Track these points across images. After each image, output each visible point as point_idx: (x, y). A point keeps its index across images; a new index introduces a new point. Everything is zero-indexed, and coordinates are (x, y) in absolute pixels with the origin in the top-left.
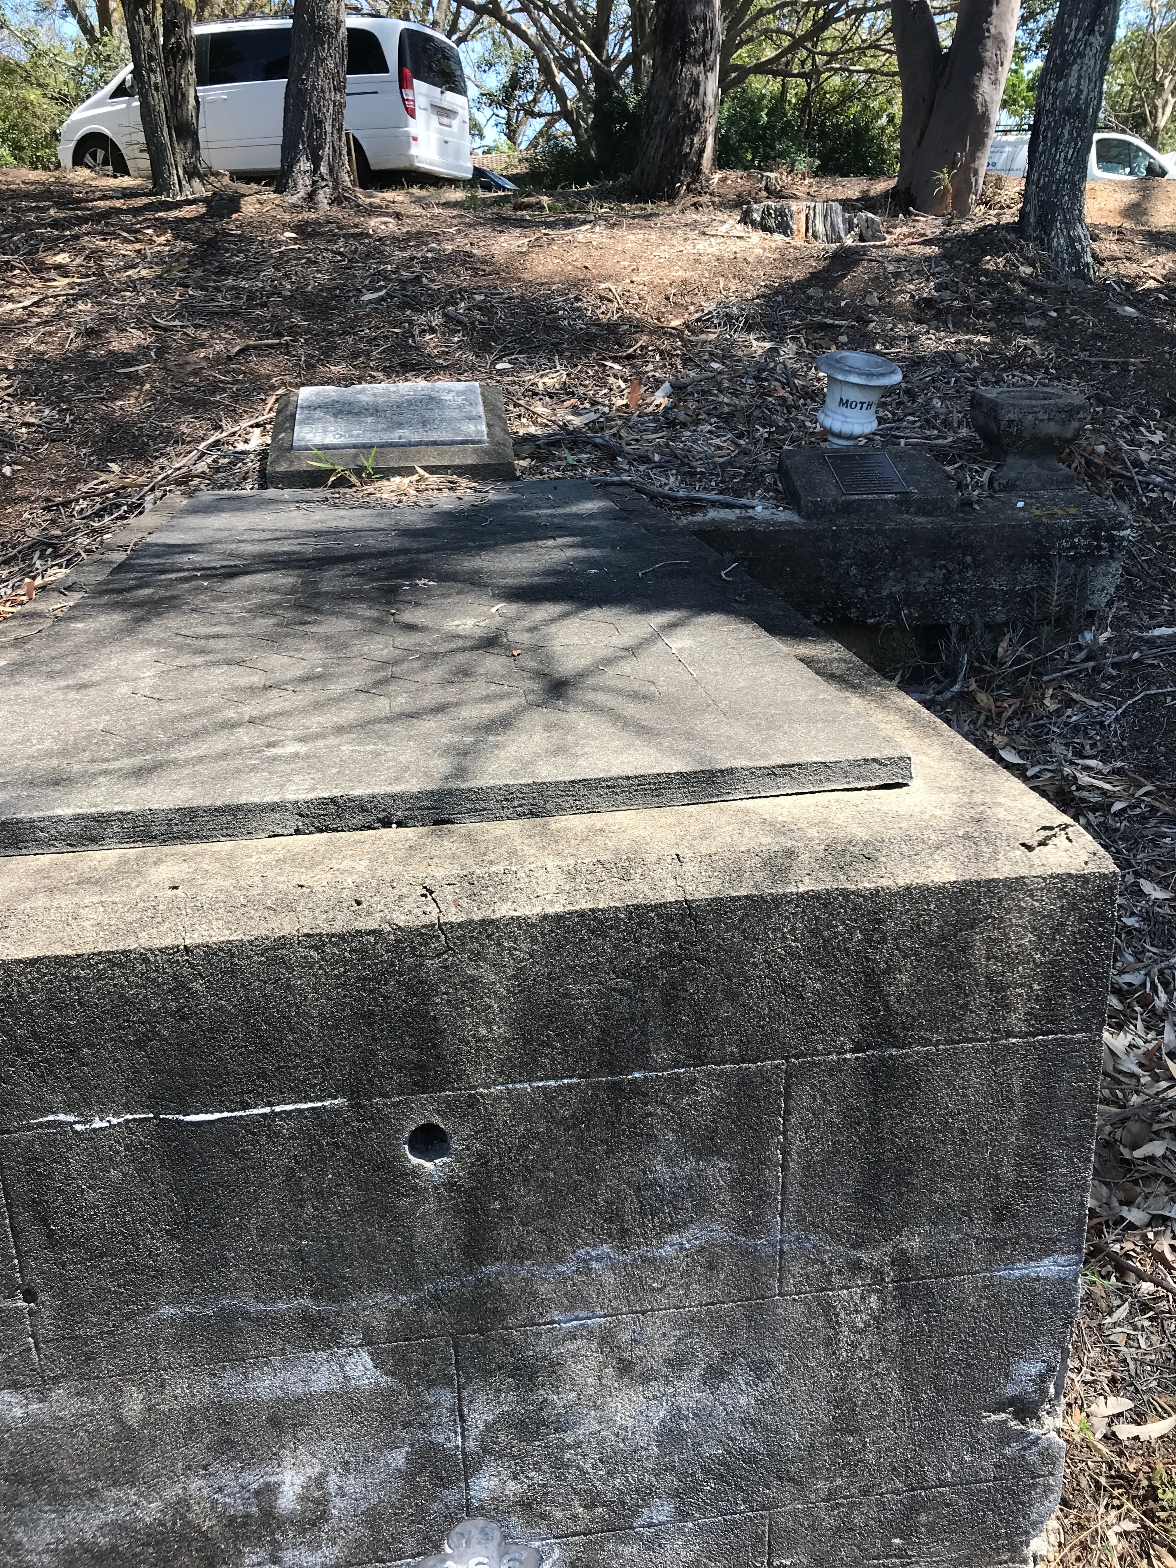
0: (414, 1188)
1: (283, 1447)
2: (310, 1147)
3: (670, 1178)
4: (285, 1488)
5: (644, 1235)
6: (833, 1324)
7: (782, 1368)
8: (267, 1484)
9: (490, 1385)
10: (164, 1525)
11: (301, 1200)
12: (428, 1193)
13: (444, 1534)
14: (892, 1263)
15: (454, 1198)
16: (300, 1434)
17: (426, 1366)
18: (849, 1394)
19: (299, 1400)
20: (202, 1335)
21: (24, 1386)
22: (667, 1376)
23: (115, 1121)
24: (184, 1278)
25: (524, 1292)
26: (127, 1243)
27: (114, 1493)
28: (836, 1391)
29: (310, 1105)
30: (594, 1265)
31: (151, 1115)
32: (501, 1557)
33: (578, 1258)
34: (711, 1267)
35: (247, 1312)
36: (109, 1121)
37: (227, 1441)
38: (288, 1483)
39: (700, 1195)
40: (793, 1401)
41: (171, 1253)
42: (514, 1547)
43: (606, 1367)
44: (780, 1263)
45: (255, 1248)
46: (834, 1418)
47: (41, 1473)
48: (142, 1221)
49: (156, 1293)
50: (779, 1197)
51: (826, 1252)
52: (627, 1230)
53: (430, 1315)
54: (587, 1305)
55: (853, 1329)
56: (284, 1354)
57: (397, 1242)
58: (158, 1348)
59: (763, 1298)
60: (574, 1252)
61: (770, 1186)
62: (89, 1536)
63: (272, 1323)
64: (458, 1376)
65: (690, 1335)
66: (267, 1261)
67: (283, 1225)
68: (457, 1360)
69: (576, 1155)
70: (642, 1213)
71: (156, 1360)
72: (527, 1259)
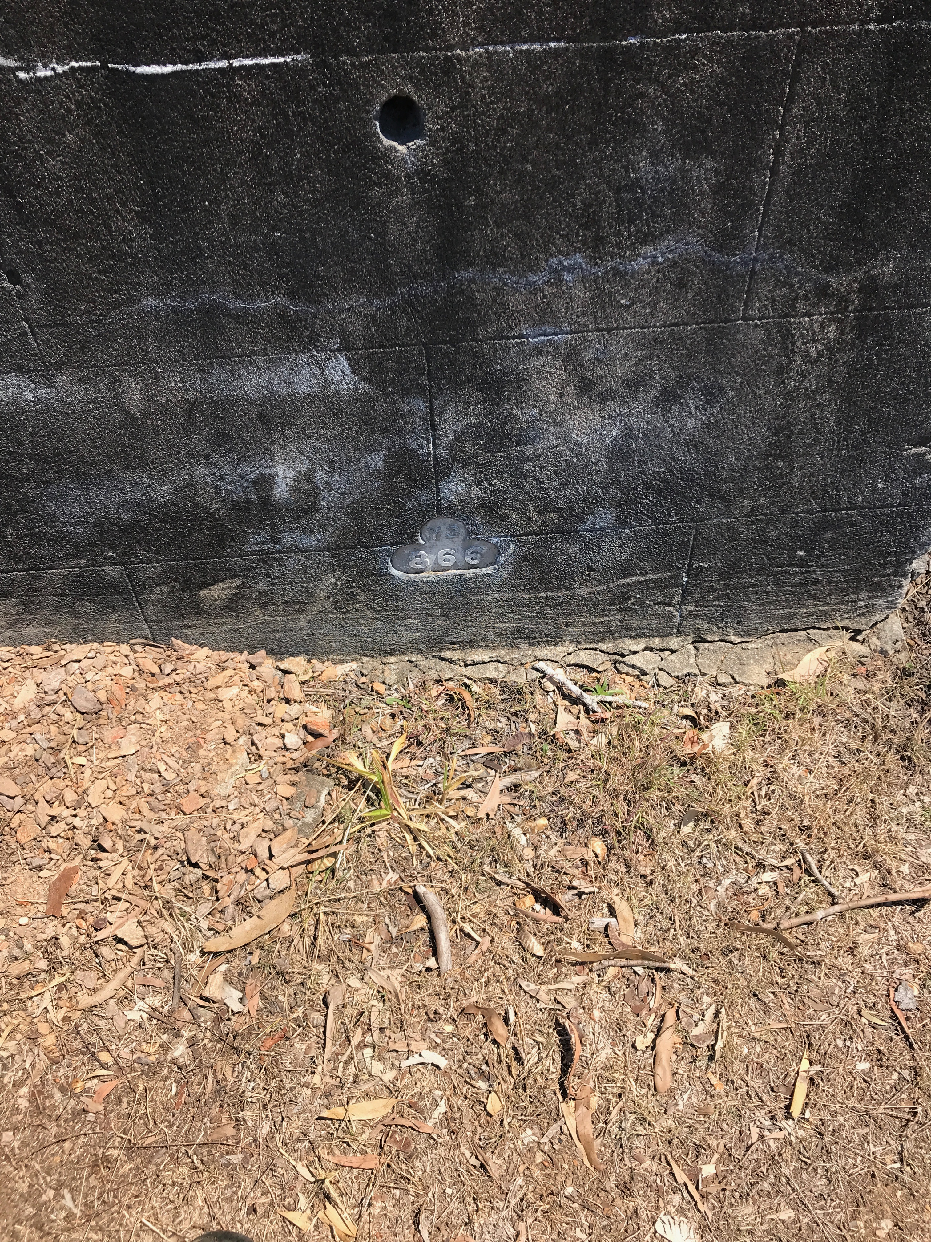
0: (387, 175)
1: (273, 443)
2: (275, 117)
3: (653, 178)
4: (279, 480)
5: (618, 245)
6: (789, 353)
7: (732, 394)
8: (263, 475)
9: (460, 397)
10: (176, 505)
11: (270, 184)
12: (401, 183)
13: (418, 527)
14: (860, 290)
15: (426, 191)
16: (288, 433)
17: (401, 374)
18: (789, 422)
19: (284, 401)
20: (187, 330)
21: (29, 371)
22: (623, 397)
23: (60, 69)
24: (162, 268)
25: (495, 302)
26: (99, 225)
27: (128, 474)
28: (777, 418)
29: (270, 60)
30: (567, 277)
31: (98, 63)
32: (465, 550)
33: (550, 267)
34: (681, 284)
35: (227, 308)
36: (53, 69)
37: (223, 434)
38: (281, 476)
39: (681, 201)
40: (736, 427)
41: (145, 239)
42: (476, 543)
43: (568, 385)
44: (750, 284)
45: (228, 238)
46: (770, 443)
47: (60, 454)
48: (110, 198)
49: (137, 283)
50: (762, 208)
51: (797, 274)
52: (602, 237)
53: (403, 323)
54: (556, 321)
55: (807, 359)
56: (266, 355)
57: (370, 239)
58: (147, 340)
59: (727, 321)
60: (547, 261)
61: (755, 195)
62: (112, 511)
63: (252, 321)
64: (431, 386)
65: (651, 356)
66: (242, 253)
67: (254, 212)
68: (429, 370)
69: (557, 144)
70: (620, 220)
71: (147, 353)
72: (500, 266)
